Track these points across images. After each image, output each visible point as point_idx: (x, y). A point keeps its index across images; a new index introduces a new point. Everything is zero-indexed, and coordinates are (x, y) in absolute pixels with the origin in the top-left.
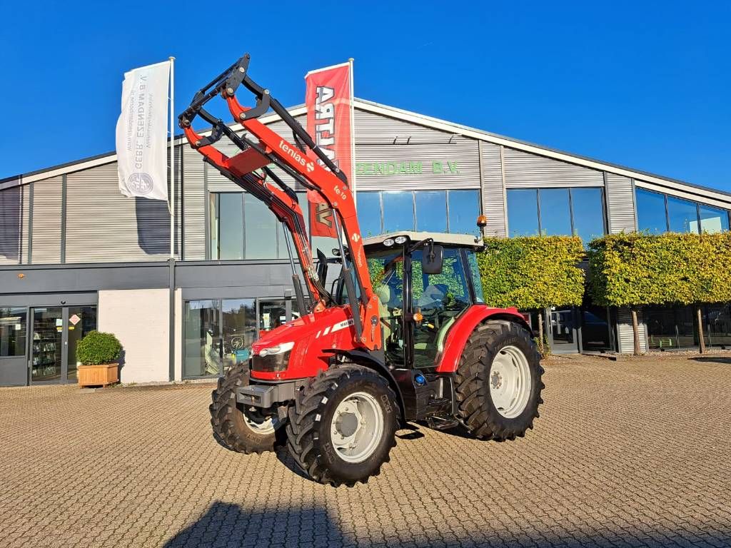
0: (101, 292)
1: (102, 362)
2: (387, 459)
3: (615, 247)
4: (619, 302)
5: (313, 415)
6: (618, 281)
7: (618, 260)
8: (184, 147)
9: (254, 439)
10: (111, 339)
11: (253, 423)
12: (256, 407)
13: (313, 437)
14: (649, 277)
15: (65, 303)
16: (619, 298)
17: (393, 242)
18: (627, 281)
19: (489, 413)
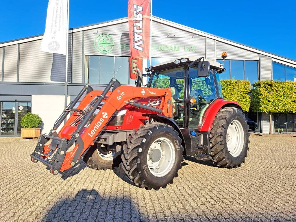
0: (33, 96)
1: (33, 127)
2: (176, 175)
3: (265, 87)
4: (265, 110)
5: (137, 149)
6: (265, 101)
7: (266, 92)
8: (74, 34)
9: (102, 162)
10: (37, 117)
11: (102, 154)
12: (104, 145)
13: (137, 161)
14: (279, 100)
15: (16, 100)
16: (265, 109)
17: (180, 61)
18: (269, 101)
19: (226, 154)
